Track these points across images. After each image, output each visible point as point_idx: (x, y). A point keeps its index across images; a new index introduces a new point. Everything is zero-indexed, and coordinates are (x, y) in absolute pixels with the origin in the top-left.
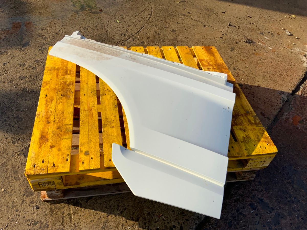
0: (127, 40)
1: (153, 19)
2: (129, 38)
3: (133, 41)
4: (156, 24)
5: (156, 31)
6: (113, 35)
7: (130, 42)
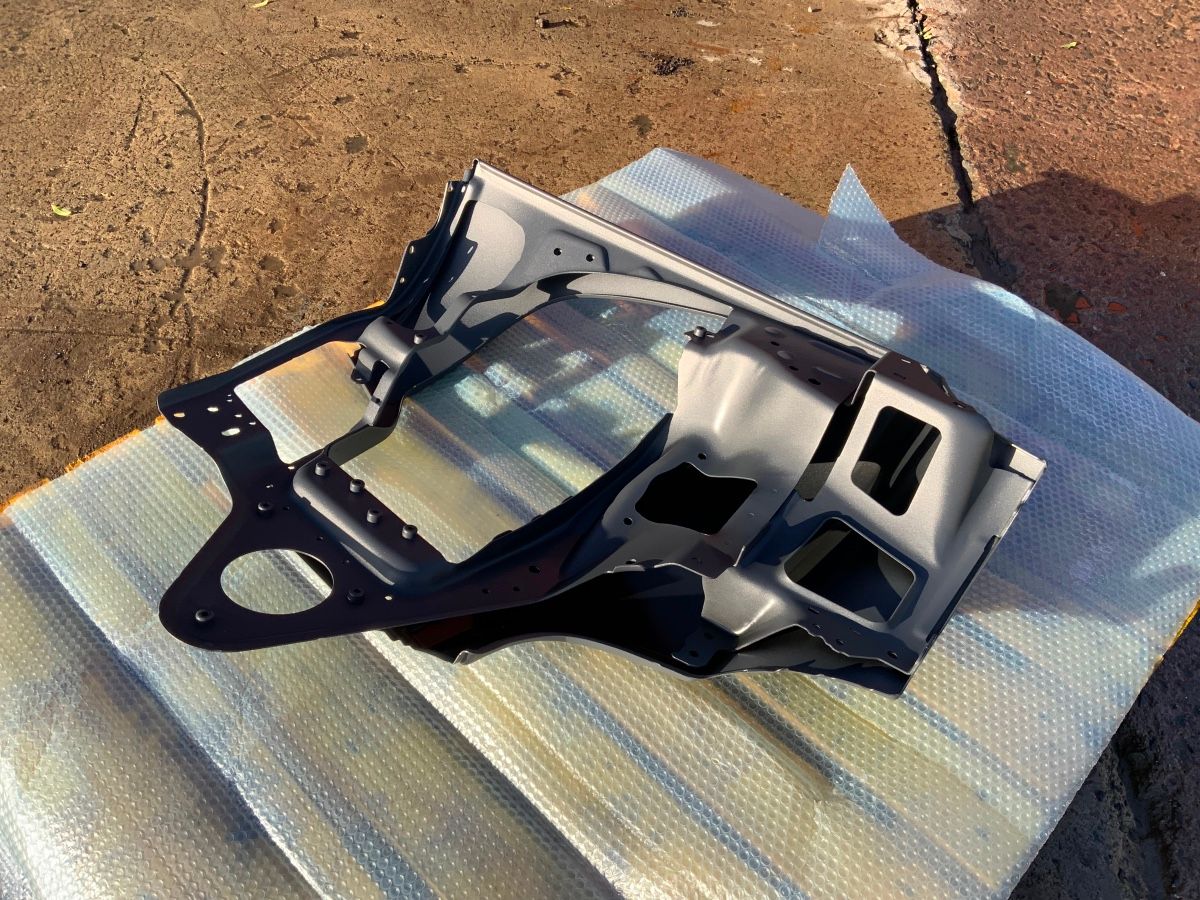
0: (182, 286)
1: (218, 126)
2: (187, 273)
3: (215, 275)
4: (253, 147)
5: (278, 177)
6: (98, 293)
7: (205, 290)
